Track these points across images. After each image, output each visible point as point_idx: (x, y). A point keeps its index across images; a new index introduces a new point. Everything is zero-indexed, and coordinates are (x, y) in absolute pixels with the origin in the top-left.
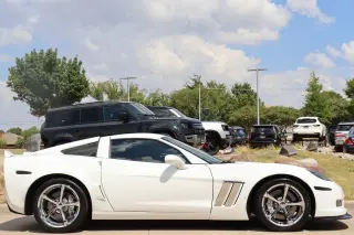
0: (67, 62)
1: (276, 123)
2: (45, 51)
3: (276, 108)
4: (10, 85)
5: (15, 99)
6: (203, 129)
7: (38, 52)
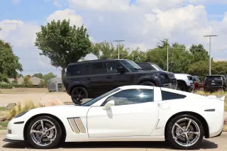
0: (76, 29)
1: (222, 74)
2: (61, 21)
3: (222, 63)
4: (37, 45)
5: (41, 54)
6: (175, 79)
7: (56, 22)
